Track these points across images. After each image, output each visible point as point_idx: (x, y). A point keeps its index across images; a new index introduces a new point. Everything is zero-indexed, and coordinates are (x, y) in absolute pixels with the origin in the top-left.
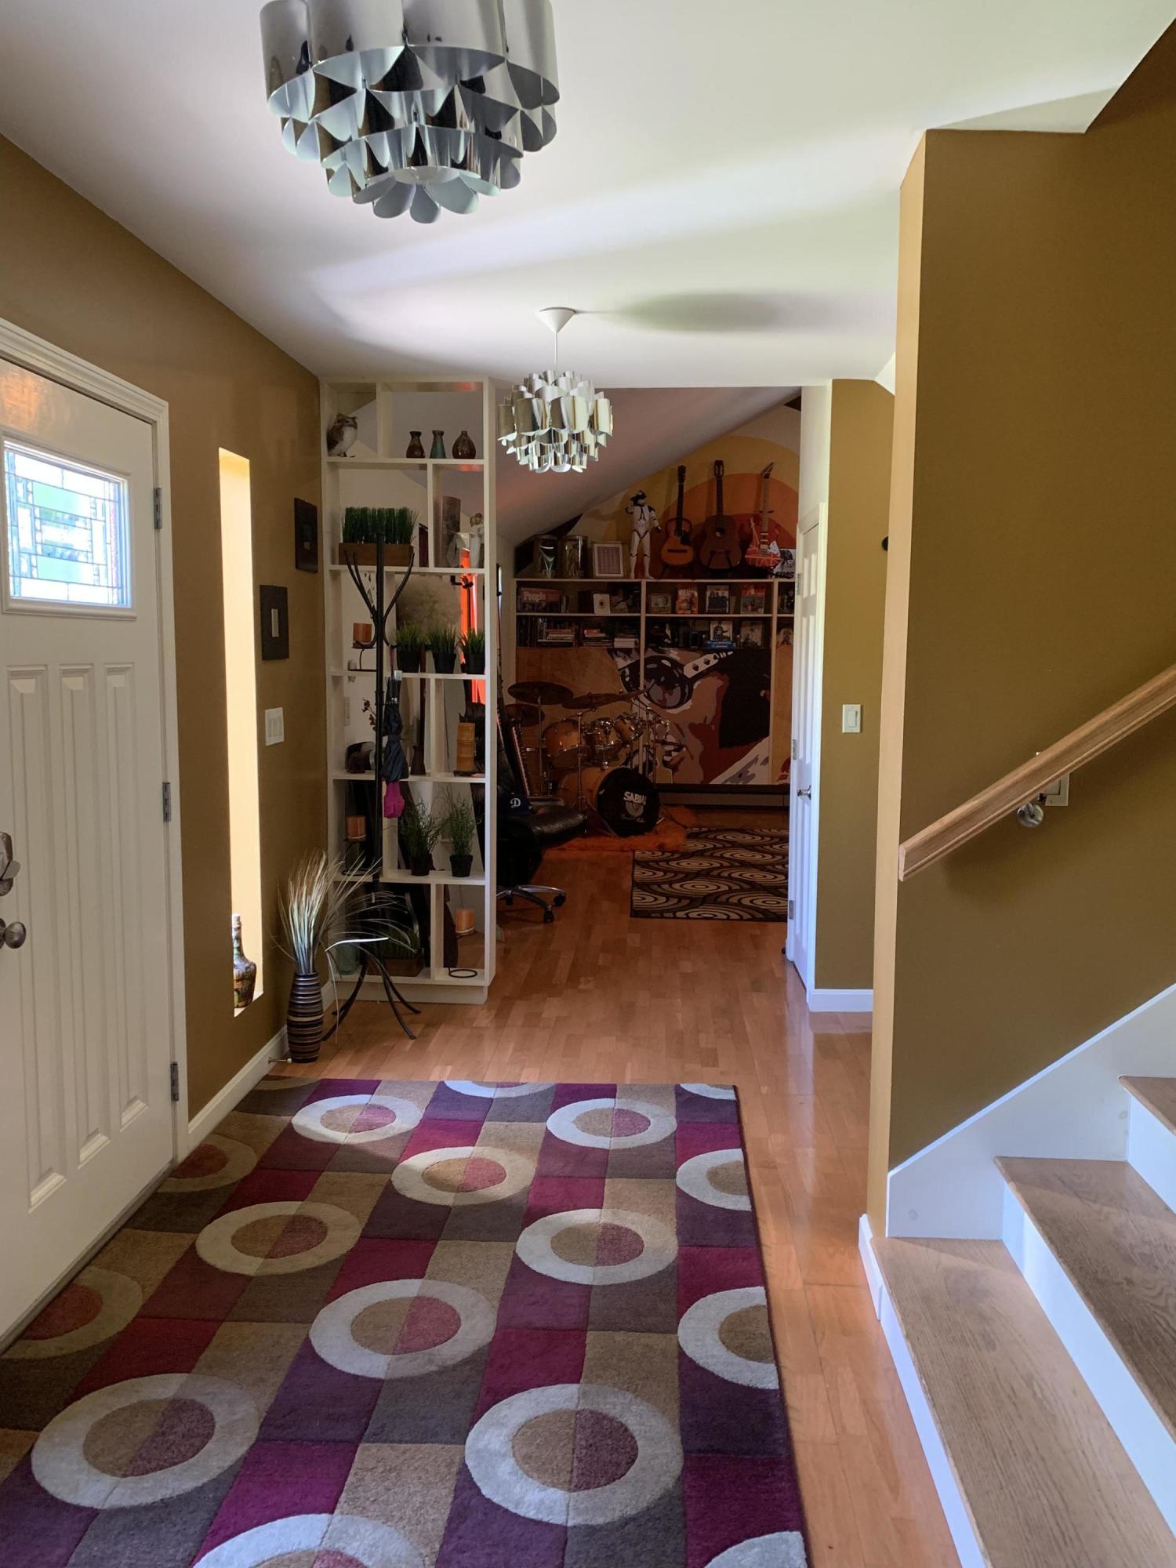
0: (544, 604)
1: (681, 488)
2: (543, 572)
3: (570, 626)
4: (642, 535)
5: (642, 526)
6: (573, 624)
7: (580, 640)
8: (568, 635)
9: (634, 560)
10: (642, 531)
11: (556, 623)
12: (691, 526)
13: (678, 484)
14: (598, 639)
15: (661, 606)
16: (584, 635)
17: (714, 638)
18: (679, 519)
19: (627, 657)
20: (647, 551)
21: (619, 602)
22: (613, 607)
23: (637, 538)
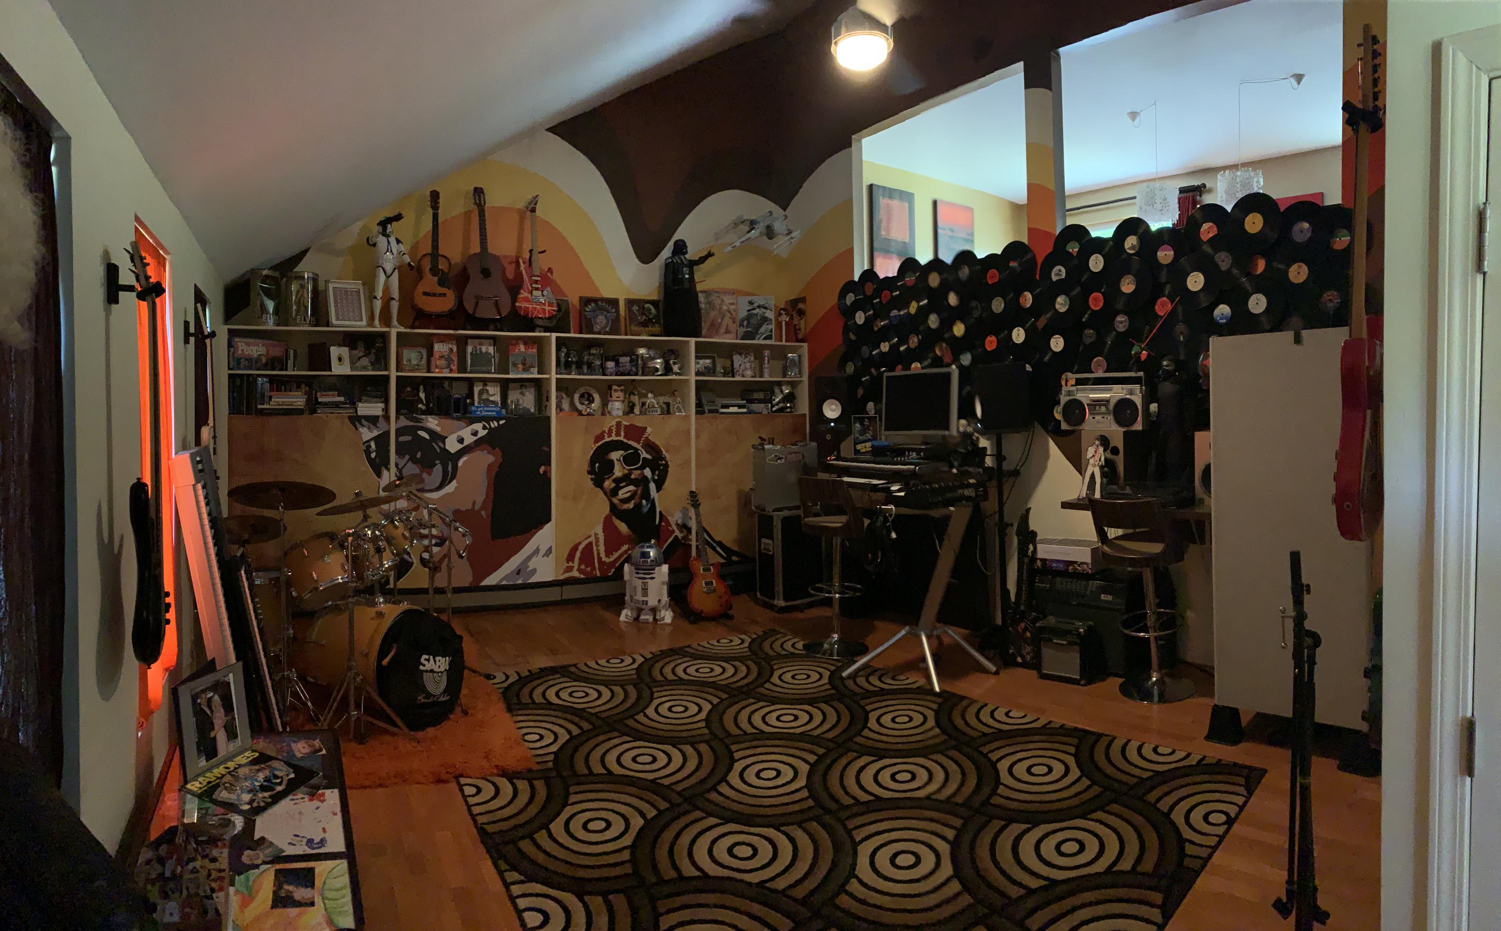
0: (264, 360)
1: (435, 217)
2: (264, 316)
3: (299, 387)
4: (389, 272)
5: (389, 261)
6: (303, 386)
7: (313, 406)
8: (298, 399)
9: (378, 304)
10: (389, 267)
11: (280, 384)
12: (450, 263)
13: (431, 211)
14: (336, 405)
15: (414, 362)
16: (317, 399)
17: (479, 403)
18: (435, 254)
19: (372, 426)
20: (396, 294)
21: (359, 359)
22: (353, 363)
23: (382, 278)
